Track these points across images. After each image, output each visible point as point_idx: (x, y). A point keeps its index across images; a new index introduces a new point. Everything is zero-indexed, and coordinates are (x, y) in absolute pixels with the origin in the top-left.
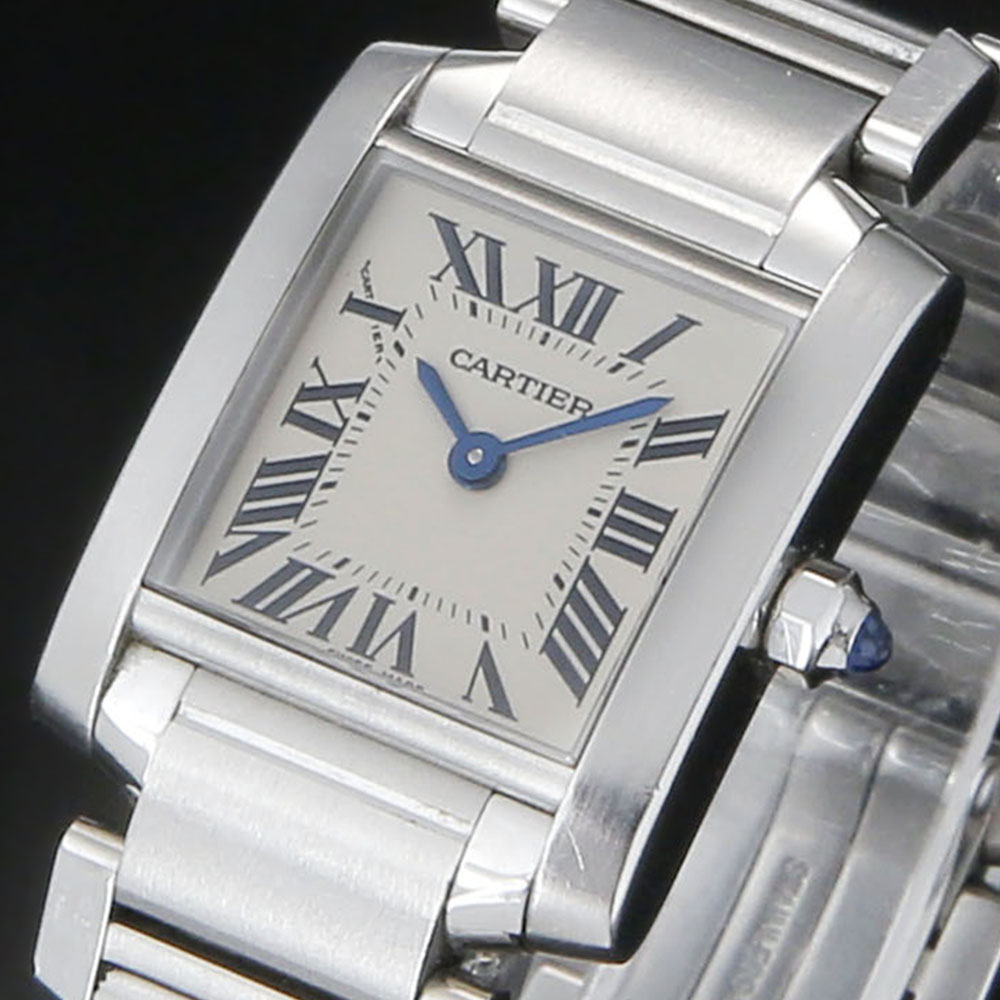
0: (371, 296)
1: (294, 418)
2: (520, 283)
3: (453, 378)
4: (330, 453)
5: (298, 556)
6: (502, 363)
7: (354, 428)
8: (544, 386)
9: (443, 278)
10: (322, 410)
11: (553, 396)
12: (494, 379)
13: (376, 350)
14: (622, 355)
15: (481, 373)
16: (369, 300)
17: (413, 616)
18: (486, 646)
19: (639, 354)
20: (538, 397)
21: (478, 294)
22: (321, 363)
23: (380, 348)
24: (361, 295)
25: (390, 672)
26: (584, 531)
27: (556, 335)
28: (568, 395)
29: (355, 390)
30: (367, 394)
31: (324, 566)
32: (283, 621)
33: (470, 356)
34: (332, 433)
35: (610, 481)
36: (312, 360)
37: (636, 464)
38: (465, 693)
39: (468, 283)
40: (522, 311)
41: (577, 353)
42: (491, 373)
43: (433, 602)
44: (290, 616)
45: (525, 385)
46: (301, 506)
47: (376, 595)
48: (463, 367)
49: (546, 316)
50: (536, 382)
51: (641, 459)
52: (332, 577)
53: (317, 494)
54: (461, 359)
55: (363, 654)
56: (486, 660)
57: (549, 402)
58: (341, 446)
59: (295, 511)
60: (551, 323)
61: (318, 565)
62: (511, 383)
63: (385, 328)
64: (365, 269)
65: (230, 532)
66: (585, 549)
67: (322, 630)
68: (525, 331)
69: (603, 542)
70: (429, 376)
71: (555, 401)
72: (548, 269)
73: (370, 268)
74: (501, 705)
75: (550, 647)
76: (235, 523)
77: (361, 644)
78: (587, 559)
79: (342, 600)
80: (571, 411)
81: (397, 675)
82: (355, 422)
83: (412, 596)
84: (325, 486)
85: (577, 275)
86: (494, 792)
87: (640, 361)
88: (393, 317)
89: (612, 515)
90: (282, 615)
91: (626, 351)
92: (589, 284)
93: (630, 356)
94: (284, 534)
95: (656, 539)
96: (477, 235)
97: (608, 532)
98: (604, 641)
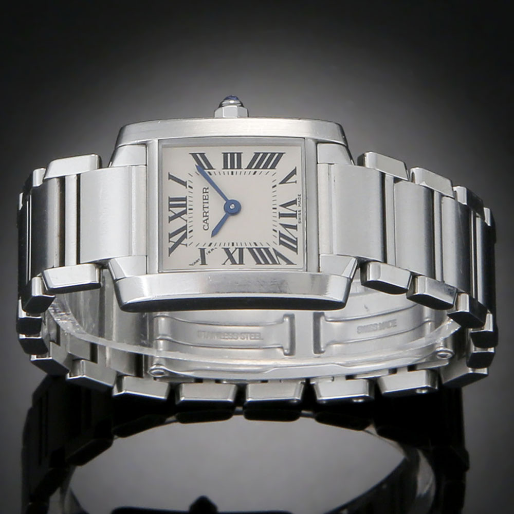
0: (199, 259)
1: (241, 262)
2: (178, 223)
3: (212, 227)
4: (247, 248)
5: (278, 242)
6: (202, 216)
7: (237, 245)
8: (204, 203)
9: (185, 244)
10: (236, 256)
11: (206, 199)
12: (208, 216)
13: (213, 251)
14: (186, 188)
15: (208, 221)
16: (200, 259)
17: (280, 206)
18: (281, 183)
19: (184, 184)
20: (208, 203)
22: (223, 263)
23: (212, 250)
24: (200, 262)
25: (298, 205)
26: (238, 173)
27: (188, 207)
28: (204, 196)
29: (227, 250)
30: (226, 246)
31: (277, 234)
32: (297, 239)
33: (204, 226)
34: (241, 250)
35: (222, 173)
36: (224, 265)
37: (215, 169)
38: (295, 183)
39: (185, 236)
40: (185, 219)
41: (191, 199)
42: (206, 218)
43: (275, 202)
44: (294, 237)
45: (206, 208)
46: (264, 248)
47: (279, 218)
48: (208, 225)
49: (185, 212)
50: (204, 205)
51: (212, 169)
52: (280, 231)
53: (259, 246)
54: (206, 228)
55: (296, 214)
56: (283, 182)
57: (208, 199)
58: (243, 246)
59: (267, 250)
60: (186, 210)
61: (278, 237)
62: (207, 211)
63: (206, 251)
64: (192, 265)
65: (279, 264)
66: (243, 171)
67: (295, 227)
68: (191, 215)
69: (239, 167)
70: (215, 232)
71: (207, 198)
73: (191, 264)
74: (294, 172)
75: (273, 167)
76: (276, 264)
77: (294, 216)
78: (245, 169)
79: (284, 226)
80: (208, 192)
81: (298, 203)
82: (235, 246)
83: (275, 209)
84: (256, 245)
85: (169, 210)
86: (317, 163)
87: (186, 182)
88: (202, 251)
89: (231, 168)
90: (295, 240)
91: (185, 187)
92: (171, 206)
93: (186, 186)
94: (274, 249)
95: (232, 154)
96: (170, 241)
97: (236, 167)
98: (265, 154)
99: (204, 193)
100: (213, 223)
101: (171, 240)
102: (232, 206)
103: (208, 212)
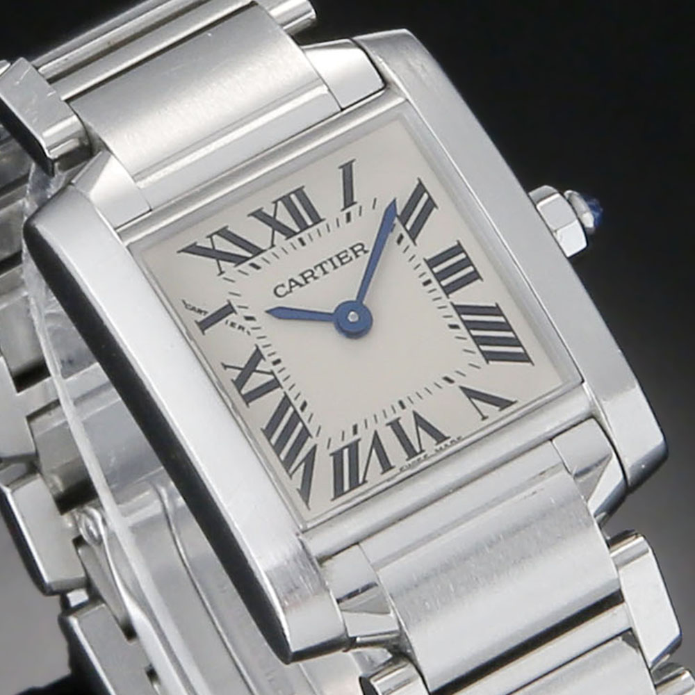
0: (206, 313)
1: (249, 398)
2: (259, 234)
3: (291, 302)
4: (285, 393)
5: (333, 449)
6: (301, 271)
7: (280, 371)
8: (331, 260)
9: (223, 269)
10: (256, 381)
11: (340, 259)
12: (307, 282)
13: (240, 331)
14: (343, 210)
15: (297, 287)
16: (207, 315)
17: (415, 414)
18: (463, 389)
19: (349, 201)
20: (335, 267)
21: (247, 259)
22: (227, 364)
23: (241, 328)
24: (201, 317)
25: (438, 447)
26: (434, 295)
27: (304, 235)
28: (346, 251)
29: (257, 356)
30: (265, 352)
31: (350, 439)
32: (364, 482)
33: (283, 286)
34: (275, 384)
35: (415, 262)
36: (221, 368)
37: (415, 244)
38: (480, 417)
39: (239, 260)
40: (275, 243)
41: (324, 231)
42: (303, 282)
43: (415, 398)
44: (364, 477)
45: (323, 269)
46: (304, 427)
47: (388, 424)
48: (287, 293)
49: (289, 233)
50: (325, 262)
51: (414, 240)
52: (359, 440)
53: (304, 416)
54: (281, 291)
55: (417, 454)
56: (471, 394)
57: (343, 264)
58: (285, 385)
59: (305, 433)
60: (295, 234)
61: (346, 442)
62: (316, 275)
63: (231, 318)
64: (186, 306)
65: (291, 476)
66: (445, 301)
67: (386, 465)
68: (289, 248)
69: (448, 290)
70: (281, 313)
71: (344, 261)
72: (259, 215)
73: (187, 302)
74: (503, 404)
75: (489, 357)
76: (287, 469)
77: (411, 452)
78: (452, 304)
79: (376, 442)
80: (357, 256)
81: (442, 445)
82: (276, 369)
83: (403, 406)
84: (303, 408)
85: (275, 202)
86: (551, 440)
87: (353, 203)
88: (228, 309)
89: (435, 275)
90: (361, 480)
91: (342, 206)
92: (286, 200)
93: (346, 206)
94: (315, 448)
95: (467, 262)
96: (210, 236)
97: (444, 283)
98: (506, 327)
99: (352, 248)
100: (298, 299)
101: (215, 237)
102: (353, 317)
103: (316, 278)
